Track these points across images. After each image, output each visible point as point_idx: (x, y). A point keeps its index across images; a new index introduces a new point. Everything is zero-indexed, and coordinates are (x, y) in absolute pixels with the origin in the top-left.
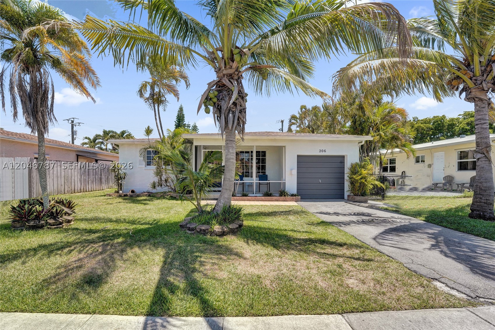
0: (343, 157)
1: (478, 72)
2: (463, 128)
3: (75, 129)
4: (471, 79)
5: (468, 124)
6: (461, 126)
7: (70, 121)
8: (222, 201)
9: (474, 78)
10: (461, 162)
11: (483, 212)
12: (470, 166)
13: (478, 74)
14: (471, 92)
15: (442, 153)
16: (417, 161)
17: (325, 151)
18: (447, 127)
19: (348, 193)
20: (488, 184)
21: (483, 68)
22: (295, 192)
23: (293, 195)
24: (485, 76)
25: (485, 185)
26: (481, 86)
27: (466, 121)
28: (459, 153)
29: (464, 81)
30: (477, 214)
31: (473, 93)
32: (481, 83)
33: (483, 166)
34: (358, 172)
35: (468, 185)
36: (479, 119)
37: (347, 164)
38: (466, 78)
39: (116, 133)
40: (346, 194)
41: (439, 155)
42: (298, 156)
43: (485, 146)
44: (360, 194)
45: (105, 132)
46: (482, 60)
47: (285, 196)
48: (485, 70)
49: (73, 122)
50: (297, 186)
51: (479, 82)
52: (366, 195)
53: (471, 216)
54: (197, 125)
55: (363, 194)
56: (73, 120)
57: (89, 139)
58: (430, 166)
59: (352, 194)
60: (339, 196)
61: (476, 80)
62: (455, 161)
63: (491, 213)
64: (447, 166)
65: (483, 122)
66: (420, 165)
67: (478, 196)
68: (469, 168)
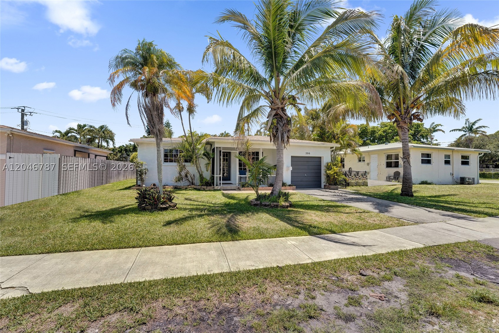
0: (320, 158)
1: (403, 113)
2: (381, 135)
3: (25, 118)
4: (400, 116)
5: (384, 132)
6: (380, 133)
7: (20, 110)
8: (278, 188)
9: (401, 116)
10: (388, 162)
11: (407, 192)
12: (393, 165)
13: (403, 114)
14: (399, 123)
15: (376, 156)
16: (360, 161)
17: (309, 154)
18: (370, 133)
19: (325, 184)
20: (410, 177)
21: (405, 111)
22: (290, 183)
23: (290, 186)
24: (406, 115)
25: (408, 177)
26: (404, 120)
27: (383, 129)
28: (387, 156)
29: (396, 117)
30: (405, 194)
31: (401, 124)
32: (405, 119)
33: (406, 166)
34: (332, 168)
35: (393, 177)
36: (404, 139)
37: (323, 163)
38: (397, 115)
39: (94, 127)
40: (323, 185)
41: (374, 157)
42: (292, 157)
43: (407, 154)
44: (333, 184)
45: (79, 126)
46: (405, 106)
47: (285, 186)
48: (406, 111)
49: (23, 110)
50: (291, 179)
51: (403, 118)
52: (337, 184)
53: (401, 195)
54: (170, 122)
55: (336, 184)
56: (23, 108)
57: (60, 132)
58: (368, 164)
59: (328, 184)
60: (317, 185)
61: (402, 117)
62: (384, 161)
63: (411, 193)
64: (379, 164)
65: (406, 141)
66: (362, 163)
67: (405, 183)
68: (393, 166)
